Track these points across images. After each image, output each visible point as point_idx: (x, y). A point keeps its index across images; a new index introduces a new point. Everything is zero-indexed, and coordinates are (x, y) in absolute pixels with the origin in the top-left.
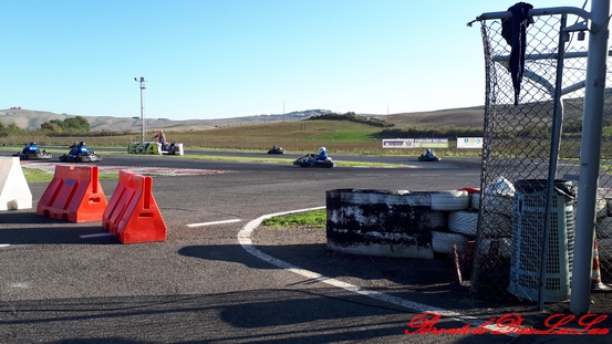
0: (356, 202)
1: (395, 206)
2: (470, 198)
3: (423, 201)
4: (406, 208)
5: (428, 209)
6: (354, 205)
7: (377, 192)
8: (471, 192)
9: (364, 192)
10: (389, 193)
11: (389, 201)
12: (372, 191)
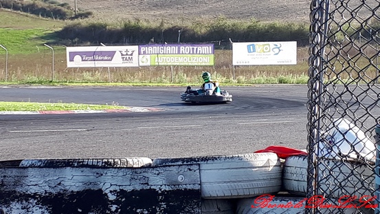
0: (32, 190)
1: (122, 193)
2: (283, 169)
3: (185, 179)
4: (148, 197)
5: (195, 196)
6: (26, 197)
7: (81, 165)
8: (283, 153)
9: (52, 164)
10: (108, 166)
11: (110, 184)
12: (68, 164)
